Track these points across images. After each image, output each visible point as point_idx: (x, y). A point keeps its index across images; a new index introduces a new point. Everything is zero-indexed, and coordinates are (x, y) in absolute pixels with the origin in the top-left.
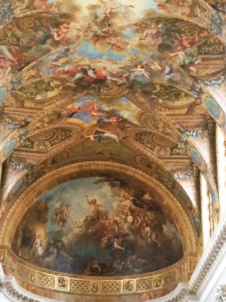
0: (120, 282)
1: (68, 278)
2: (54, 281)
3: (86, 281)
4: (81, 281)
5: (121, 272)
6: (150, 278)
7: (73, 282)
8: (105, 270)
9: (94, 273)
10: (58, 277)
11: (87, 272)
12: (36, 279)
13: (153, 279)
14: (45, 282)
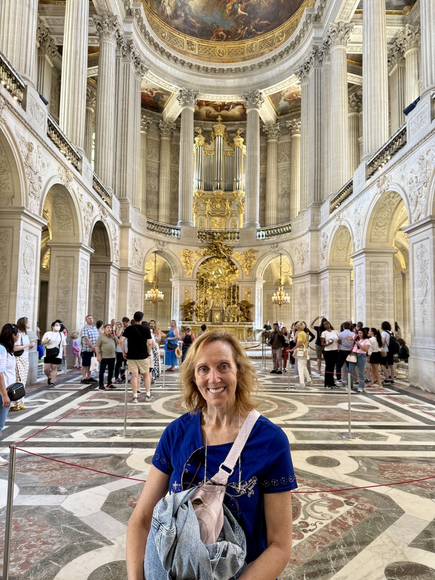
0: (244, 46)
1: (196, 42)
2: (183, 44)
3: (213, 47)
4: (208, 46)
5: (245, 37)
6: (272, 37)
7: (201, 48)
8: (229, 37)
9: (220, 38)
10: (187, 41)
11: (213, 38)
12: (166, 37)
13: (275, 36)
14: (175, 42)
